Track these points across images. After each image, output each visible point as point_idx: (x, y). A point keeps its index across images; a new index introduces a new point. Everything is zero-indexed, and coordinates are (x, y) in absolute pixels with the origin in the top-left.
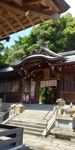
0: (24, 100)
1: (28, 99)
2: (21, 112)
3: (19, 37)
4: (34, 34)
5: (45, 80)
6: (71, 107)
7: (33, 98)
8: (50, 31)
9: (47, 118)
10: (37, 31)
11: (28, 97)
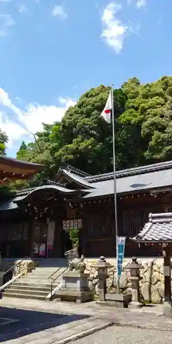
0: (37, 252)
1: (44, 249)
2: (30, 271)
3: (44, 125)
4: (67, 125)
5: (70, 219)
6: (82, 261)
7: (51, 248)
8: (95, 118)
9: (54, 277)
10: (73, 118)
11: (43, 248)
